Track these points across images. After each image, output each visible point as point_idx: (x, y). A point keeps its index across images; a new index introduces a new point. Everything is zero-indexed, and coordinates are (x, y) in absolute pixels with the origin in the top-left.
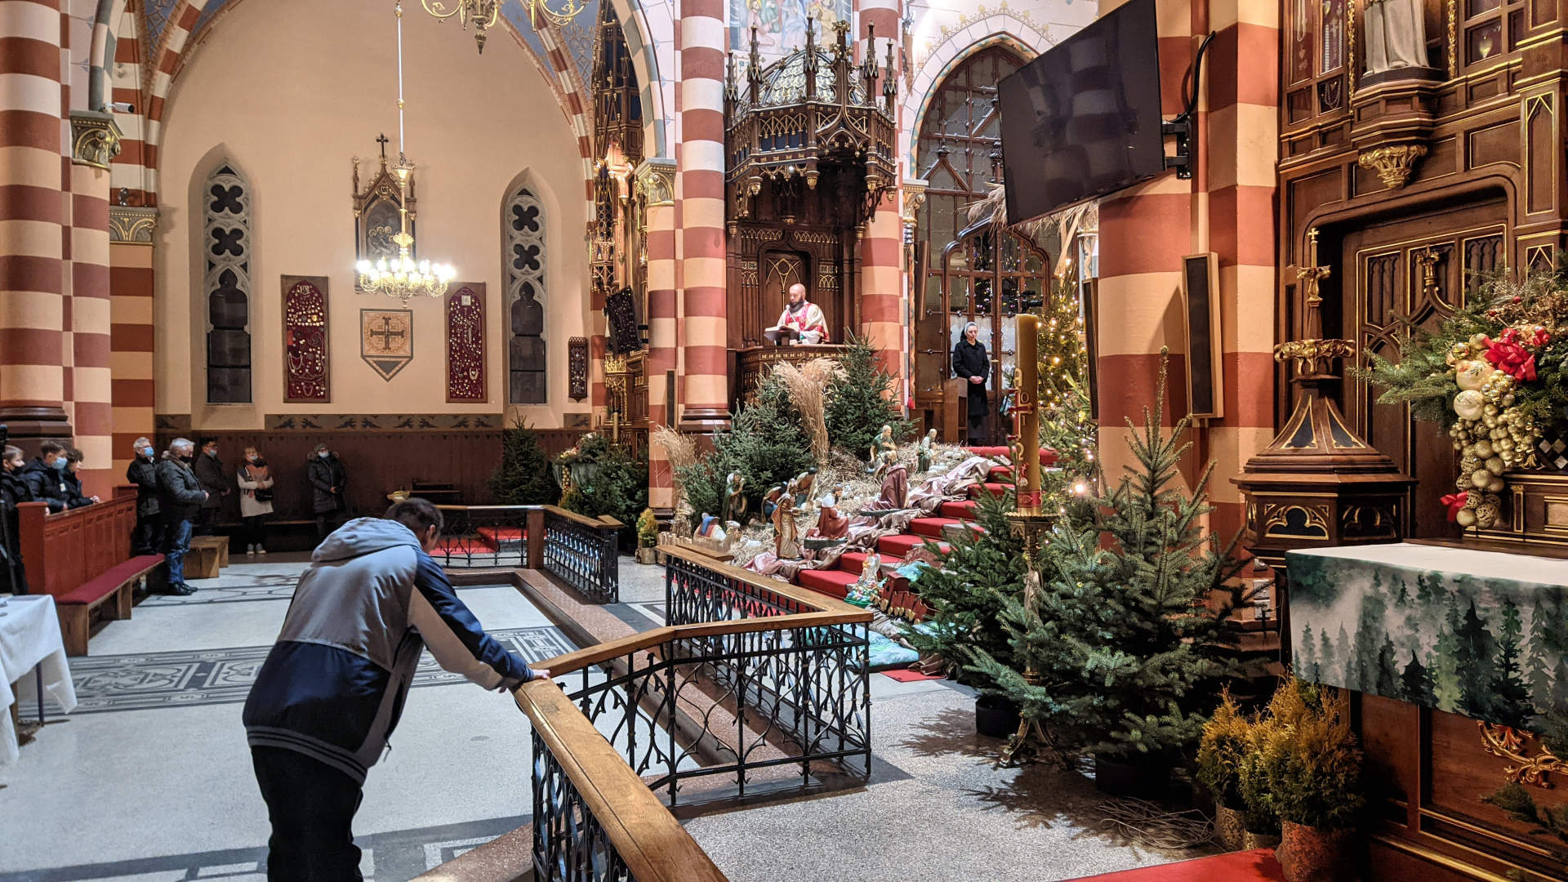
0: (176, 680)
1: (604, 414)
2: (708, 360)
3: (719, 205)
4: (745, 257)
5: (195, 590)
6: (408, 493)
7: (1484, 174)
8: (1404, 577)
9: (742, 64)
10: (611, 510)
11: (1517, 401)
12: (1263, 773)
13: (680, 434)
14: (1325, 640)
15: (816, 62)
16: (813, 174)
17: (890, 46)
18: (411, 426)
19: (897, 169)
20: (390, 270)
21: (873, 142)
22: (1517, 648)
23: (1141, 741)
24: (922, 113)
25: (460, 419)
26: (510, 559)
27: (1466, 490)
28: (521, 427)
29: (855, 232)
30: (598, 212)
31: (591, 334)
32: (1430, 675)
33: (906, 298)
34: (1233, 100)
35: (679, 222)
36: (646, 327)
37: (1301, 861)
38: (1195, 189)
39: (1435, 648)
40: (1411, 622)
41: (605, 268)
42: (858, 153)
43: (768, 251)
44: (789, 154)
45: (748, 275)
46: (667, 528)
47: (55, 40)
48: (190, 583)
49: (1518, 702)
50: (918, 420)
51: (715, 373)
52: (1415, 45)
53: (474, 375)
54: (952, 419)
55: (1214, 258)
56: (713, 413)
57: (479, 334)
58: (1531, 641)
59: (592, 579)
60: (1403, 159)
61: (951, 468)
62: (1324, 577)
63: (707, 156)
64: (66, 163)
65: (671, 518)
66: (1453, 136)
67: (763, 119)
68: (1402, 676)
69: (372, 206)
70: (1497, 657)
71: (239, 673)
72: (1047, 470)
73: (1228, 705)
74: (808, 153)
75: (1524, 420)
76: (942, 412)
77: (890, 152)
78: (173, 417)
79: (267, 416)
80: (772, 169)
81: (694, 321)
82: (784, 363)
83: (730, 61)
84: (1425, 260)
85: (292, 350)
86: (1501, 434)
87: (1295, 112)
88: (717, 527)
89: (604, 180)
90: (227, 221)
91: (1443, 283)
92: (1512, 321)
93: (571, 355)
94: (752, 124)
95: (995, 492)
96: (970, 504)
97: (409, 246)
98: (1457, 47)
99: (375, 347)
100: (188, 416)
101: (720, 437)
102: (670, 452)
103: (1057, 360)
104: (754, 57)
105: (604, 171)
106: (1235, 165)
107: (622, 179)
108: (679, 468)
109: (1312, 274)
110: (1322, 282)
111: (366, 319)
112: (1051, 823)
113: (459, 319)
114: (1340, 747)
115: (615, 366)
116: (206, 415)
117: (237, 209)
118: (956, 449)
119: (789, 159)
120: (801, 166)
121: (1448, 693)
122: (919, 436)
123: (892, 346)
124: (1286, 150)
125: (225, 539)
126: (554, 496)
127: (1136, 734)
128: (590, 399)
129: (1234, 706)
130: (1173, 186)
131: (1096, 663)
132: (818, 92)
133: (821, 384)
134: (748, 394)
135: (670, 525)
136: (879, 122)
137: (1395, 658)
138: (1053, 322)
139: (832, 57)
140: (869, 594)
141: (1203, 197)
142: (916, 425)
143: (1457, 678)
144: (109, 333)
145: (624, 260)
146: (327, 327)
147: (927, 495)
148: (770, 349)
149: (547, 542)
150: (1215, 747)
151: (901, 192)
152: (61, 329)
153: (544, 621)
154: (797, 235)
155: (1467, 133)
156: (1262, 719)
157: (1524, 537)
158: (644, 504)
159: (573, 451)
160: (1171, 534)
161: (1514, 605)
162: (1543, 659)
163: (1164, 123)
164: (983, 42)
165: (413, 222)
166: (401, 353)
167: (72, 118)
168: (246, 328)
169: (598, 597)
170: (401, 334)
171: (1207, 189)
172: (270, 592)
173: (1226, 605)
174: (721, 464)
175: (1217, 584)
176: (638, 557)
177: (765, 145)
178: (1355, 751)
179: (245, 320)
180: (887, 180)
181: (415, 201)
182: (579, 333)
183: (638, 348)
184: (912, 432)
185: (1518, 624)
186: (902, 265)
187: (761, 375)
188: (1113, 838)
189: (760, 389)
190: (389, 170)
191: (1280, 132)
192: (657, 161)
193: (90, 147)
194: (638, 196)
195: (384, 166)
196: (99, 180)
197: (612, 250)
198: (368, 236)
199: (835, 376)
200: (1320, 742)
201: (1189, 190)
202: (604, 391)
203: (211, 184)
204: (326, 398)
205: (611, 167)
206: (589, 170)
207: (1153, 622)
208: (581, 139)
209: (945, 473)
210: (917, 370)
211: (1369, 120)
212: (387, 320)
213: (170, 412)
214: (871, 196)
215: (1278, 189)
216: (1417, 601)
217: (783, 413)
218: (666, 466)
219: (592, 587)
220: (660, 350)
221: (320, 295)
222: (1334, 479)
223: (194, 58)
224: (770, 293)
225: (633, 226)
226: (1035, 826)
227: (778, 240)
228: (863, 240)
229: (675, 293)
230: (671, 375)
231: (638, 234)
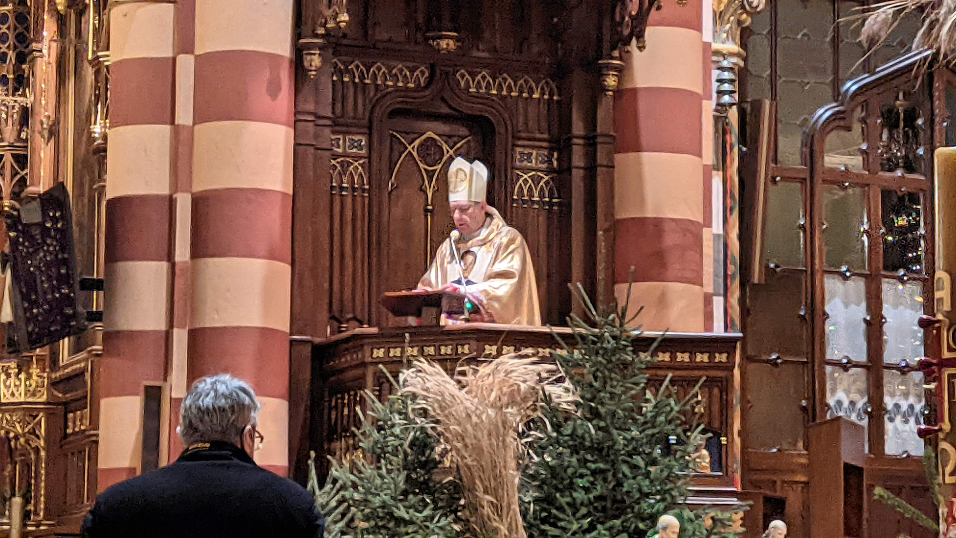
3: (280, 2)
4: (339, 125)
29: (599, 73)
33: (719, 228)
35: (185, 39)
36: (99, 285)
43: (394, 113)
45: (345, 166)
81: (214, 265)
82: (425, 365)
115: (20, 386)
133: (513, 417)
134: (338, 441)
148: (393, 336)
154: (462, 78)
186: (709, 155)
187: (369, 393)
189: (367, 427)
199: (547, 399)
220: (132, 335)
227: (418, 88)
228: (619, 93)
229: (171, 202)
230: (153, 396)
231: (89, 73)
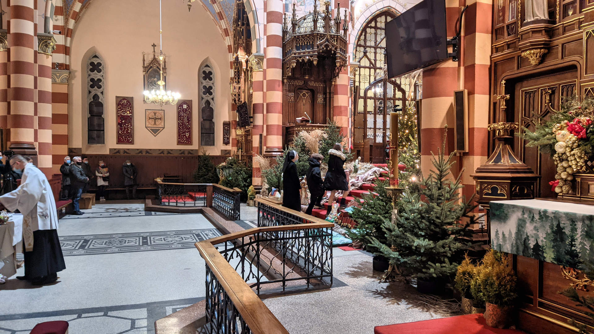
0: (75, 246)
1: (236, 150)
2: (275, 130)
3: (280, 71)
4: (290, 91)
5: (84, 213)
6: (162, 178)
7: (569, 60)
8: (533, 211)
9: (289, 18)
10: (238, 186)
11: (579, 146)
12: (480, 285)
13: (264, 158)
14: (504, 235)
15: (318, 17)
16: (316, 60)
17: (346, 11)
18: (163, 154)
19: (348, 58)
20: (156, 94)
21: (339, 47)
22: (575, 238)
23: (434, 273)
24: (357, 37)
25: (182, 151)
26: (200, 204)
27: (558, 179)
28: (205, 154)
29: (331, 82)
30: (234, 74)
31: (231, 120)
32: (542, 248)
33: (350, 107)
34: (474, 31)
35: (265, 77)
36: (252, 117)
37: (493, 318)
38: (459, 65)
39: (544, 238)
40: (536, 229)
41: (237, 95)
42: (333, 52)
43: (298, 89)
44: (306, 52)
45: (290, 98)
46: (259, 193)
47: (32, 6)
48: (82, 211)
49: (575, 258)
50: (354, 153)
51: (277, 135)
52: (544, 10)
53: (187, 135)
54: (367, 153)
55: (466, 92)
56: (277, 150)
57: (189, 119)
58: (581, 236)
59: (230, 211)
60: (538, 54)
61: (366, 172)
62: (503, 211)
63: (276, 52)
64: (36, 52)
65: (261, 189)
66: (558, 45)
67: (297, 38)
68: (532, 249)
69: (150, 70)
70: (567, 242)
71: (98, 244)
72: (401, 172)
73: (467, 260)
74: (314, 52)
75: (581, 153)
76: (363, 151)
77: (345, 51)
78: (75, 149)
79: (110, 150)
80: (300, 58)
81: (270, 114)
82: (304, 131)
83: (285, 16)
84: (546, 93)
85: (120, 124)
86: (572, 158)
87: (498, 36)
88: (277, 193)
89: (237, 62)
90: (96, 75)
91: (553, 102)
92: (578, 116)
93: (224, 128)
94: (293, 40)
95: (382, 180)
96: (373, 185)
97: (163, 85)
98: (560, 11)
99: (151, 124)
100: (81, 148)
101: (279, 159)
102: (260, 165)
103: (407, 131)
104: (294, 15)
105: (237, 58)
106: (475, 56)
107: (243, 61)
108: (263, 170)
109: (502, 98)
110: (506, 101)
111: (147, 113)
112: (400, 303)
113: (182, 114)
114: (508, 275)
115: (240, 132)
116: (87, 149)
117: (99, 71)
118: (368, 164)
119: (307, 54)
120: (311, 56)
121: (549, 255)
122: (354, 160)
123: (345, 125)
124: (494, 50)
125: (94, 195)
126: (217, 181)
127: (432, 270)
128: (231, 144)
129: (469, 260)
130: (451, 64)
131: (417, 243)
132: (318, 28)
133: (317, 139)
134: (290, 143)
135: (260, 192)
136: (341, 40)
137: (530, 242)
138: (406, 117)
139: (323, 15)
140: (334, 218)
141: (462, 68)
142: (353, 155)
143: (553, 250)
144: (51, 117)
145: (244, 92)
146: (133, 116)
147: (357, 182)
148: (298, 126)
149: (214, 198)
150: (462, 276)
151: (349, 67)
152: (33, 115)
153: (212, 227)
154: (309, 83)
155: (563, 45)
156: (480, 264)
157: (580, 197)
158: (250, 184)
159: (224, 164)
160: (447, 195)
161: (574, 222)
162: (585, 242)
163: (448, 40)
164: (381, 10)
165: (165, 77)
166: (160, 126)
167: (38, 36)
168: (103, 116)
169: (232, 218)
170: (160, 119)
171: (464, 66)
172: (110, 215)
173: (467, 223)
174: (279, 169)
175: (464, 215)
176: (248, 204)
177: (298, 48)
178: (514, 277)
179: (102, 113)
180: (344, 62)
181: (166, 69)
182: (227, 119)
183: (249, 125)
184: (352, 158)
185: (576, 230)
186: (349, 95)
187: (295, 136)
188: (423, 309)
189: (294, 141)
190: (156, 57)
191: (492, 44)
192: (257, 54)
193: (45, 47)
194: (250, 67)
195: (154, 55)
196: (48, 59)
197: (239, 88)
198: (148, 82)
199: (323, 137)
200: (501, 273)
201: (457, 66)
202: (236, 142)
203: (90, 62)
204: (132, 143)
205: (239, 56)
206: (231, 58)
207: (439, 228)
208: (229, 46)
209: (364, 173)
210: (354, 134)
211: (526, 39)
212: (155, 113)
213: (74, 147)
214: (338, 68)
215: (491, 65)
216: (538, 220)
217: (303, 150)
218: (259, 169)
219: (230, 214)
220: (257, 126)
221: (130, 104)
222: (509, 175)
223: (83, 15)
224: (299, 105)
225: (248, 79)
226: (394, 304)
227: (302, 85)
228: (335, 85)
229: (263, 104)
230: (261, 135)
231: (249, 82)
